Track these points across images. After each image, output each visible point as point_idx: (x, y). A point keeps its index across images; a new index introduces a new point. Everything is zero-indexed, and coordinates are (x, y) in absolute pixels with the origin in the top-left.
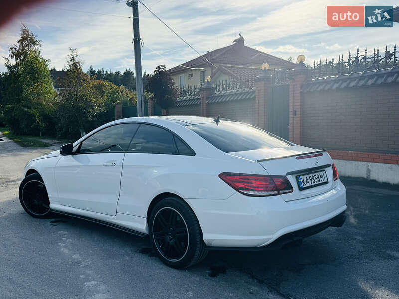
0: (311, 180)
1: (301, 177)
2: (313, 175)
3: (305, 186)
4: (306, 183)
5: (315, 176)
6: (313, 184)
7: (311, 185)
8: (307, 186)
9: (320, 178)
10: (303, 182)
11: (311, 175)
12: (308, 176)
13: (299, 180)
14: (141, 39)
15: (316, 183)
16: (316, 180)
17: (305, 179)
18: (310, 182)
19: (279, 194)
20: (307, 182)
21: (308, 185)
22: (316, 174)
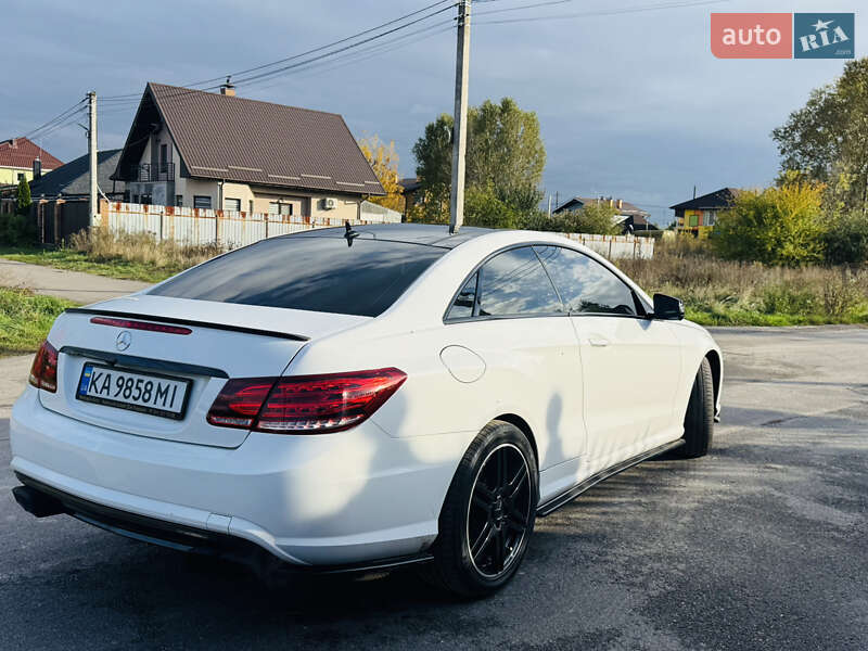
0: (120, 387)
1: (95, 369)
2: (136, 377)
3: (93, 393)
4: (99, 387)
5: (140, 381)
6: (120, 398)
7: (111, 397)
8: (98, 395)
9: (154, 393)
10: (93, 383)
11: (127, 376)
12: (115, 375)
13: (87, 375)
15: (130, 401)
16: (135, 393)
17: (103, 377)
18: (114, 389)
20: (104, 387)
21: (104, 395)
22: (146, 379)
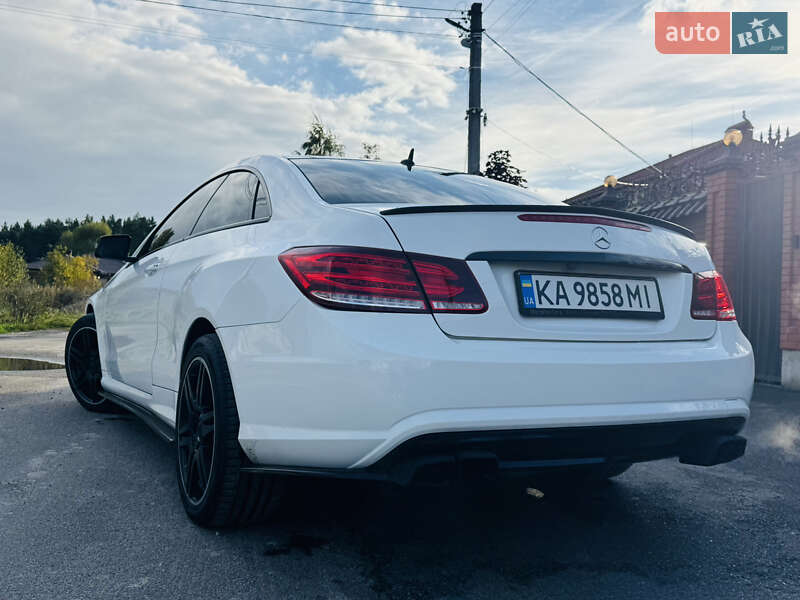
0: (581, 294)
1: (534, 278)
2: (597, 282)
3: (546, 305)
4: (552, 297)
5: (603, 285)
6: (587, 306)
7: (574, 306)
9: (624, 295)
10: (541, 293)
11: (584, 281)
12: (568, 281)
13: (525, 285)
14: (482, 110)
15: (600, 307)
16: (603, 298)
17: (553, 285)
18: (574, 297)
19: (430, 310)
20: (559, 297)
22: (610, 282)
